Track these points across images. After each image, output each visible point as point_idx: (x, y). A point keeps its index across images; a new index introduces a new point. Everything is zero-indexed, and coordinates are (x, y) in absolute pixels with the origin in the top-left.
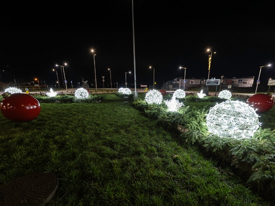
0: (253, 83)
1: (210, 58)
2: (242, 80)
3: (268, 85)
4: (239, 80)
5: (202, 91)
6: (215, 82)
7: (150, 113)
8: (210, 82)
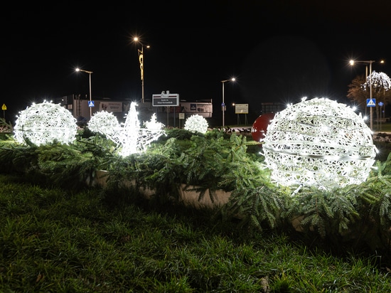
0: (211, 111)
1: (141, 56)
2: (195, 106)
3: (236, 112)
4: (192, 105)
5: (154, 117)
6: (170, 100)
7: (58, 170)
8: (160, 100)
